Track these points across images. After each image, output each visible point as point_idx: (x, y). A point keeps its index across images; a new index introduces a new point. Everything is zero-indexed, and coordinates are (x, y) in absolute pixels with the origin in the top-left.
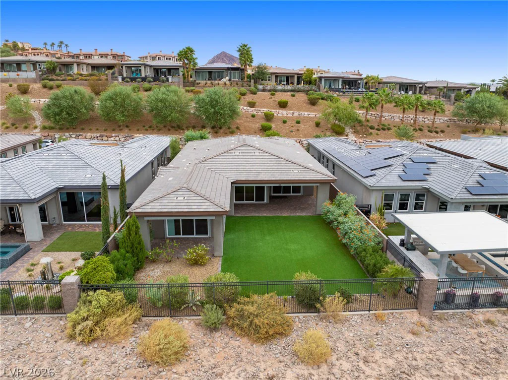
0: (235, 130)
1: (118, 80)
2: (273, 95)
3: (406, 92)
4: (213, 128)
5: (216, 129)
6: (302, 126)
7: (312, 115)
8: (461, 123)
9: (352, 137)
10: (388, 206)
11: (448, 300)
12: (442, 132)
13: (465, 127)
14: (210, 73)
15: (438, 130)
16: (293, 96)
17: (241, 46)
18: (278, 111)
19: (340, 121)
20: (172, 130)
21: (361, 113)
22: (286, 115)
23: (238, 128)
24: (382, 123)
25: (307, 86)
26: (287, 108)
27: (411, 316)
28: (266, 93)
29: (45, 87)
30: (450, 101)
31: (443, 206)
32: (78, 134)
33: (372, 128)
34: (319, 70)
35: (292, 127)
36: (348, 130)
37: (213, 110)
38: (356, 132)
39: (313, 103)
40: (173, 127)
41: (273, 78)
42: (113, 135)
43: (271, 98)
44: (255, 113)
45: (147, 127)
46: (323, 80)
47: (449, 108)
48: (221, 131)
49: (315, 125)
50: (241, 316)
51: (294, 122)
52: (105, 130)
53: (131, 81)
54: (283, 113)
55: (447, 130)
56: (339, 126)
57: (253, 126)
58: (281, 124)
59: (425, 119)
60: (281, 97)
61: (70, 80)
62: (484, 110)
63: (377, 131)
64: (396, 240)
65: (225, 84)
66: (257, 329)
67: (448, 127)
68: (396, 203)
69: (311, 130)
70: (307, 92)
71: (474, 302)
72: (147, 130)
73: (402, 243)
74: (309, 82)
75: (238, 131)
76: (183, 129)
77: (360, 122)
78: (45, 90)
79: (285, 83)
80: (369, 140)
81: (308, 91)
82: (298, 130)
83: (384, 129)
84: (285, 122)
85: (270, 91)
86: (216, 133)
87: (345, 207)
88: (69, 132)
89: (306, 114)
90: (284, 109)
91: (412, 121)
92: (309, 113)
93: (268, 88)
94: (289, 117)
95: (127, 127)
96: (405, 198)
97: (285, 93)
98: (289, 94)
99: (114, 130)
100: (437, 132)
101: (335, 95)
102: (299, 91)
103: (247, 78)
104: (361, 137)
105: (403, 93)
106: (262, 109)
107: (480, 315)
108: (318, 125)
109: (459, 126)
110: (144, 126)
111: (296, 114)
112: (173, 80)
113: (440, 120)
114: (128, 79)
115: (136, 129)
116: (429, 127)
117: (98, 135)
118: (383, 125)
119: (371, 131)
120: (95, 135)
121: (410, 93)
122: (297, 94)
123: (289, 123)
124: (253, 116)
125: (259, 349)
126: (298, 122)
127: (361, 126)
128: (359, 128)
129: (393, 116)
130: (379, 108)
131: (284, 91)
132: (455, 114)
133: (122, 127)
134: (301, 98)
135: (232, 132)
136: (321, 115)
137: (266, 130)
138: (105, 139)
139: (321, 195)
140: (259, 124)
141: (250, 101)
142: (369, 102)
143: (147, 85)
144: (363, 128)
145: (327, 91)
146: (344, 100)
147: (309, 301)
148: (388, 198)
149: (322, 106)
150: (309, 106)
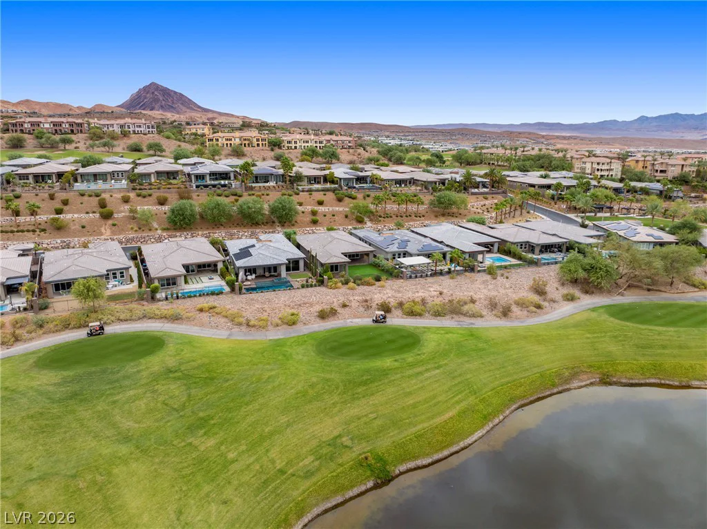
0: (295, 224)
1: (192, 187)
2: (311, 194)
3: (400, 185)
4: (280, 222)
6: (336, 217)
7: (341, 209)
8: (435, 209)
9: (369, 224)
10: (394, 258)
11: (411, 277)
12: (423, 216)
13: (438, 212)
14: (256, 177)
15: (421, 215)
16: (325, 195)
18: (318, 208)
19: (361, 214)
20: (253, 226)
21: (372, 207)
22: (324, 210)
23: (296, 222)
25: (333, 186)
26: (323, 205)
28: (306, 193)
29: (139, 195)
30: (429, 192)
33: (380, 217)
36: (366, 219)
37: (284, 213)
38: (371, 220)
39: (340, 200)
40: (253, 224)
41: (306, 179)
42: (217, 232)
43: (310, 197)
44: (303, 210)
45: (235, 225)
46: (342, 180)
47: (427, 198)
48: (286, 224)
49: (344, 216)
50: (365, 282)
51: (331, 215)
52: (208, 228)
53: (204, 188)
54: (321, 209)
55: (426, 215)
56: (361, 217)
57: (305, 219)
58: (322, 216)
59: (412, 208)
60: (319, 196)
62: (446, 202)
63: (384, 219)
64: (397, 266)
66: (369, 284)
67: (427, 212)
68: (397, 256)
70: (334, 191)
72: (236, 227)
73: (399, 267)
74: (333, 182)
76: (261, 225)
77: (372, 212)
78: (140, 198)
79: (314, 182)
80: (380, 225)
81: (335, 190)
82: (335, 221)
83: (387, 217)
84: (325, 216)
85: (307, 191)
86: (283, 226)
87: (381, 259)
89: (337, 209)
91: (404, 210)
92: (339, 208)
93: (305, 188)
94: (326, 212)
96: (400, 254)
97: (319, 192)
98: (322, 193)
99: (213, 228)
100: (420, 217)
102: (328, 190)
103: (289, 181)
104: (374, 223)
105: (398, 186)
106: (308, 207)
107: (417, 279)
108: (346, 217)
109: (434, 212)
111: (331, 209)
112: (236, 186)
113: (422, 208)
114: (202, 187)
115: (228, 226)
116: (415, 214)
117: (207, 232)
118: (387, 214)
119: (380, 219)
120: (205, 232)
121: (403, 185)
122: (326, 193)
123: (328, 216)
124: (303, 212)
125: (370, 287)
126: (334, 215)
127: (374, 215)
128: (372, 217)
129: (392, 207)
130: (383, 203)
131: (317, 190)
132: (432, 203)
133: (218, 226)
134: (331, 195)
135: (293, 225)
136: (347, 209)
137: (315, 222)
138: (212, 234)
139: (371, 256)
140: (309, 218)
141: (298, 201)
142: (378, 200)
143: (219, 192)
144: (375, 217)
145: (346, 190)
146: (360, 196)
147: (378, 279)
148: (394, 255)
149: (346, 202)
150: (338, 203)
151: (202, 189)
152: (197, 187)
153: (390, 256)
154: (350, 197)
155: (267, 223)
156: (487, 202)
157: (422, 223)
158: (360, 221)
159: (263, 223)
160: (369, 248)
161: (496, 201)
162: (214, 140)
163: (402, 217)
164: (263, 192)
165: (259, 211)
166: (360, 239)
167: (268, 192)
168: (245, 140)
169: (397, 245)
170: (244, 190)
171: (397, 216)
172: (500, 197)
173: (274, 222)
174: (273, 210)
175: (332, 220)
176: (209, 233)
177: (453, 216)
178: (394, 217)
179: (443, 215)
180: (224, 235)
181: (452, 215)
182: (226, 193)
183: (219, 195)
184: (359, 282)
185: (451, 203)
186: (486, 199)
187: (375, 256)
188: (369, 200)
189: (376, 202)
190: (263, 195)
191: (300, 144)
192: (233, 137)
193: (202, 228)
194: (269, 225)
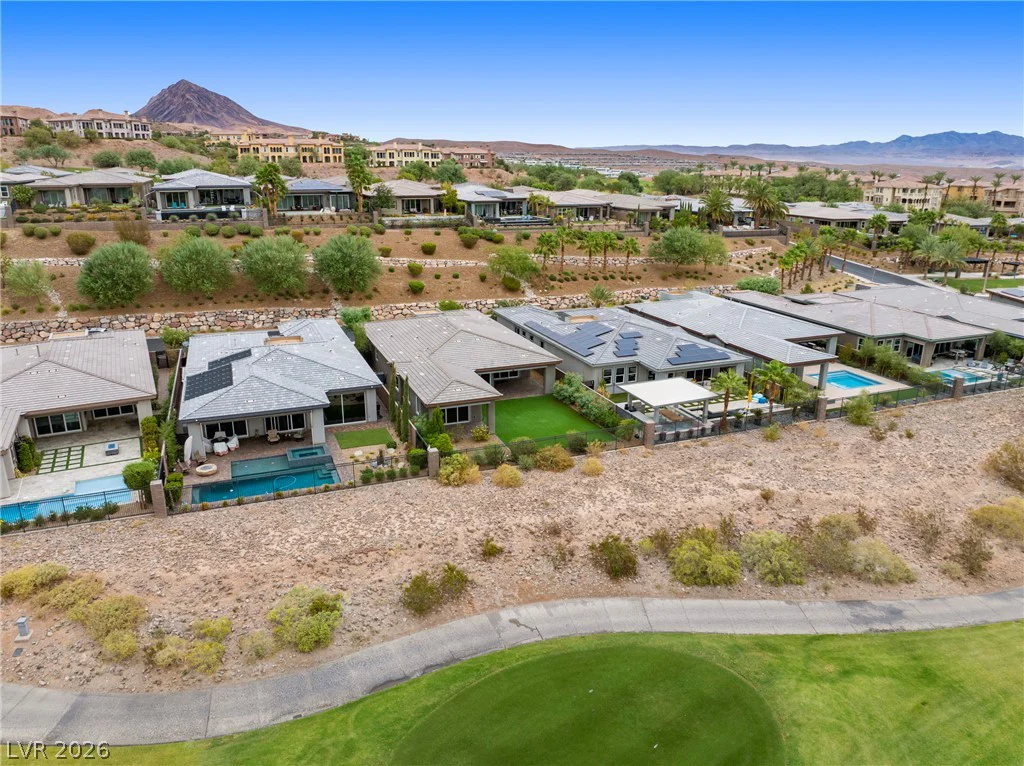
0: (374, 294)
1: (155, 218)
2: (409, 233)
3: (586, 218)
4: (340, 291)
6: (462, 281)
7: (471, 263)
8: (659, 263)
9: (530, 294)
10: (608, 381)
11: (662, 438)
12: (639, 278)
13: (664, 269)
14: (297, 199)
15: (634, 276)
16: (438, 234)
18: (424, 260)
19: (513, 272)
20: (282, 299)
21: (535, 259)
22: (436, 266)
23: (375, 290)
24: (565, 271)
25: (454, 217)
26: (435, 255)
27: (642, 449)
28: (398, 231)
29: (30, 234)
30: (643, 230)
31: (651, 376)
32: (139, 315)
33: (553, 279)
35: (449, 283)
36: (524, 284)
37: (347, 270)
38: (534, 286)
39: (469, 245)
40: (280, 295)
41: (399, 204)
42: (196, 313)
43: (408, 240)
44: (391, 264)
45: (240, 298)
46: (473, 206)
47: (644, 243)
48: (353, 295)
49: (478, 278)
50: (545, 459)
51: (450, 276)
52: (176, 306)
53: (181, 219)
54: (430, 263)
55: (644, 275)
56: (513, 280)
57: (395, 285)
58: (432, 277)
59: (617, 261)
60: (426, 237)
62: (684, 249)
63: (560, 284)
64: (622, 405)
65: (332, 218)
66: (557, 464)
67: (645, 270)
68: (613, 377)
69: (475, 287)
70: (456, 226)
71: (677, 437)
72: (242, 302)
73: (627, 407)
74: (454, 210)
75: (377, 295)
76: (296, 297)
77: (535, 270)
78: (30, 240)
79: (415, 210)
80: (553, 297)
81: (458, 225)
82: (458, 288)
83: (567, 280)
84: (437, 277)
85: (401, 227)
86: (347, 299)
87: (576, 385)
88: (124, 314)
89: (463, 262)
90: (432, 257)
91: (600, 265)
92: (467, 261)
93: (397, 221)
94: (442, 268)
96: (620, 371)
97: (426, 230)
98: (432, 231)
99: (190, 305)
100: (632, 279)
101: (495, 230)
102: (444, 225)
103: (363, 207)
104: (541, 293)
105: (582, 218)
106: (401, 259)
107: (681, 444)
108: (483, 279)
109: (658, 269)
111: (450, 263)
113: (636, 261)
114: (175, 216)
115: (224, 301)
116: (622, 273)
117: (173, 315)
118: (566, 274)
119: (552, 283)
120: (167, 315)
121: (591, 218)
122: (442, 231)
123: (443, 278)
124: (391, 270)
125: (561, 475)
126: (456, 277)
127: (538, 276)
128: (536, 280)
129: (575, 259)
130: (559, 250)
131: (423, 226)
132: (653, 253)
133: (201, 300)
134: (449, 237)
135: (369, 297)
136: (484, 264)
137: (416, 291)
138: (183, 320)
139: (550, 376)
140: (402, 282)
141: (381, 246)
142: (547, 245)
143: (211, 226)
144: (542, 280)
145: (482, 224)
146: (510, 237)
147: (579, 448)
148: (607, 373)
149: (481, 249)
150: (465, 250)
151: (174, 221)
152: (165, 216)
153: (597, 376)
154: (490, 240)
155: (311, 293)
156: (755, 251)
157: (638, 292)
158: (512, 288)
159: (302, 294)
160: (544, 356)
161: (770, 249)
162: (252, 150)
163: (596, 279)
164: (308, 229)
165: (294, 268)
166: (517, 329)
167: (317, 228)
168: (304, 150)
169: (612, 348)
170: (266, 224)
171: (586, 279)
172: (775, 241)
173: (326, 291)
174: (324, 265)
175: (453, 286)
177: (696, 278)
178: (581, 279)
179: (678, 275)
180: (211, 319)
181: (695, 275)
182: (227, 229)
183: (212, 234)
184: (529, 460)
185: (694, 251)
186: (751, 244)
187: (559, 376)
188: (530, 245)
189: (545, 249)
190: (307, 233)
191: (399, 159)
192: (284, 145)
193: (162, 306)
194: (314, 298)
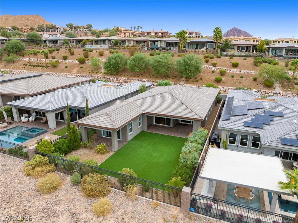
1: (145, 49)
2: (232, 58)
4: (185, 78)
5: (188, 79)
6: (244, 79)
7: (254, 73)
9: (278, 90)
14: (197, 45)
16: (245, 59)
17: (215, 29)
18: (230, 69)
19: (274, 79)
20: (164, 78)
22: (235, 72)
23: (201, 79)
25: (257, 53)
26: (237, 68)
28: (227, 57)
29: (111, 52)
32: (117, 77)
33: (297, 84)
34: (293, 39)
35: (237, 80)
36: (276, 85)
37: (184, 68)
38: (283, 86)
39: (256, 65)
40: (164, 76)
41: (236, 48)
42: (133, 79)
43: (229, 61)
44: (215, 70)
45: (151, 76)
46: (271, 49)
48: (191, 80)
49: (253, 80)
51: (239, 77)
53: (151, 50)
54: (234, 70)
56: (271, 82)
57: (211, 78)
58: (229, 77)
60: (235, 60)
61: (123, 49)
65: (203, 51)
69: (249, 83)
75: (201, 80)
76: (169, 78)
77: (289, 79)
78: (110, 54)
79: (245, 51)
80: (290, 93)
82: (240, 82)
84: (233, 77)
85: (230, 56)
86: (188, 81)
88: (114, 76)
89: (249, 72)
90: (235, 68)
92: (251, 71)
93: (230, 54)
94: (237, 73)
95: (142, 75)
97: (240, 58)
98: (243, 58)
99: (134, 76)
101: (277, 60)
102: (250, 56)
104: (286, 90)
106: (220, 68)
108: (255, 80)
110: (150, 75)
111: (242, 72)
112: (173, 49)
114: (150, 49)
115: (146, 76)
117: (126, 79)
119: (295, 86)
120: (125, 78)
122: (247, 59)
123: (235, 78)
124: (213, 72)
126: (242, 77)
127: (289, 82)
128: (286, 84)
133: (139, 75)
134: (250, 61)
137: (218, 81)
140: (215, 77)
141: (214, 62)
145: (271, 57)
146: (282, 63)
150: (253, 67)
152: (147, 49)
154: (271, 63)
155: (176, 77)
158: (269, 85)
169: (248, 120)
173: (180, 77)
176: (128, 79)
182: (162, 53)
192: (239, 39)
193: (127, 76)
194: (176, 79)
